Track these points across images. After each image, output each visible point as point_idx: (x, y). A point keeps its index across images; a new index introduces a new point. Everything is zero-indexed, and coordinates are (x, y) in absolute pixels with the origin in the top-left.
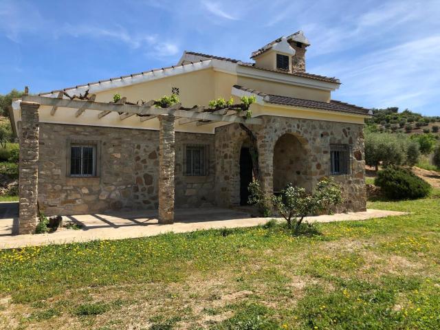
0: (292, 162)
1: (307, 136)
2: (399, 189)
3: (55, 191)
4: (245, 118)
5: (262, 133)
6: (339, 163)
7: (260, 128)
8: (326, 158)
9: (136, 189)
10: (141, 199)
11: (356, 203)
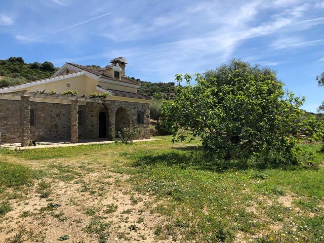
0: (121, 119)
1: (128, 108)
2: (165, 131)
3: (14, 132)
4: (105, 101)
5: (111, 107)
6: (140, 120)
7: (110, 105)
8: (135, 117)
9: (51, 131)
10: (53, 136)
11: (146, 135)
